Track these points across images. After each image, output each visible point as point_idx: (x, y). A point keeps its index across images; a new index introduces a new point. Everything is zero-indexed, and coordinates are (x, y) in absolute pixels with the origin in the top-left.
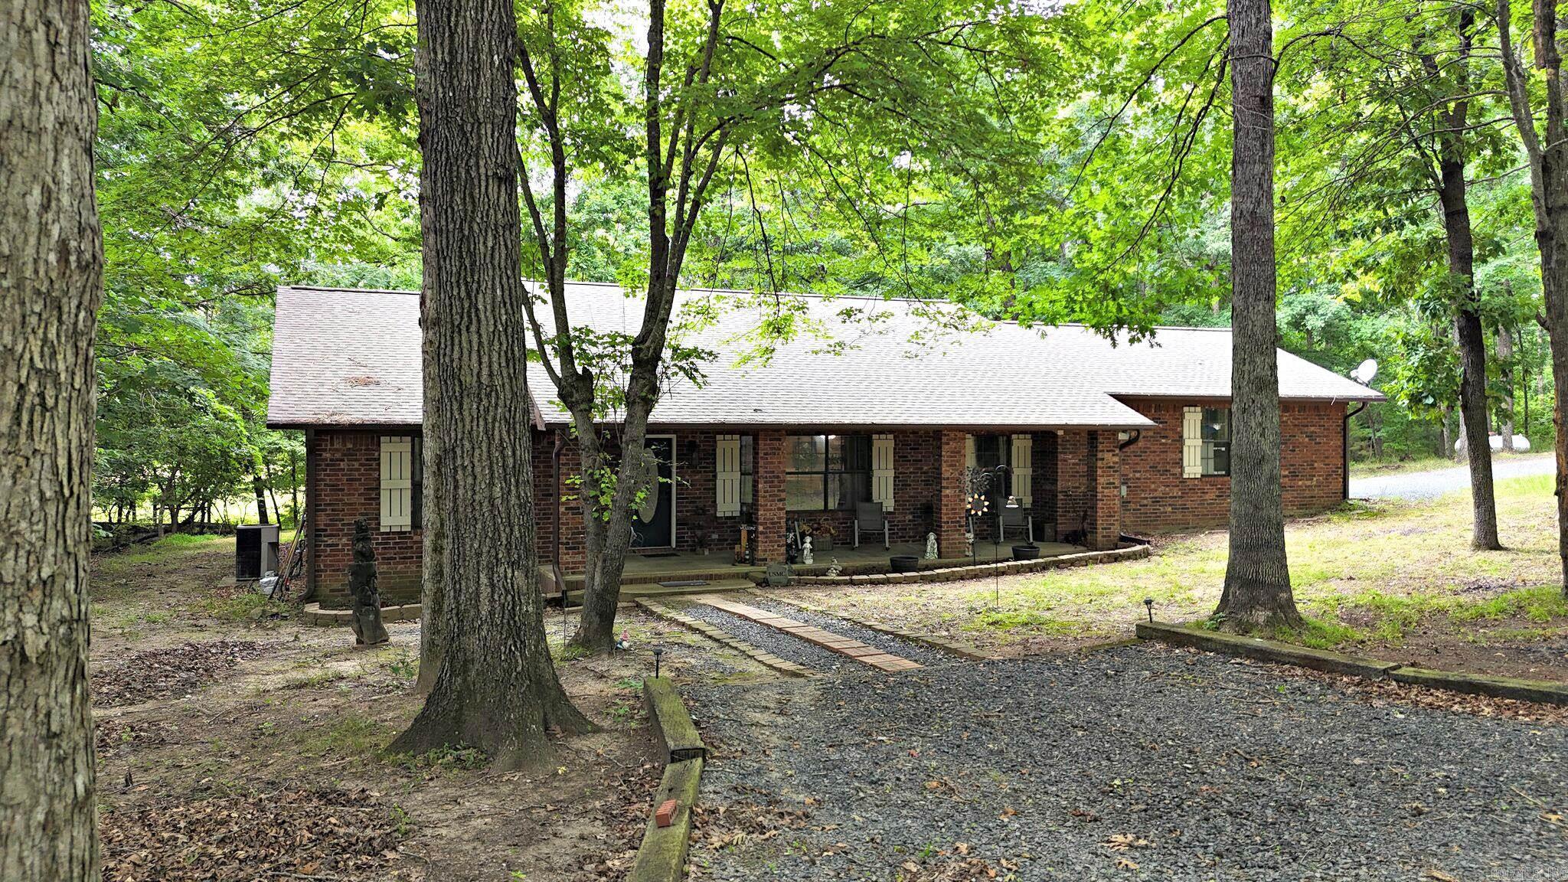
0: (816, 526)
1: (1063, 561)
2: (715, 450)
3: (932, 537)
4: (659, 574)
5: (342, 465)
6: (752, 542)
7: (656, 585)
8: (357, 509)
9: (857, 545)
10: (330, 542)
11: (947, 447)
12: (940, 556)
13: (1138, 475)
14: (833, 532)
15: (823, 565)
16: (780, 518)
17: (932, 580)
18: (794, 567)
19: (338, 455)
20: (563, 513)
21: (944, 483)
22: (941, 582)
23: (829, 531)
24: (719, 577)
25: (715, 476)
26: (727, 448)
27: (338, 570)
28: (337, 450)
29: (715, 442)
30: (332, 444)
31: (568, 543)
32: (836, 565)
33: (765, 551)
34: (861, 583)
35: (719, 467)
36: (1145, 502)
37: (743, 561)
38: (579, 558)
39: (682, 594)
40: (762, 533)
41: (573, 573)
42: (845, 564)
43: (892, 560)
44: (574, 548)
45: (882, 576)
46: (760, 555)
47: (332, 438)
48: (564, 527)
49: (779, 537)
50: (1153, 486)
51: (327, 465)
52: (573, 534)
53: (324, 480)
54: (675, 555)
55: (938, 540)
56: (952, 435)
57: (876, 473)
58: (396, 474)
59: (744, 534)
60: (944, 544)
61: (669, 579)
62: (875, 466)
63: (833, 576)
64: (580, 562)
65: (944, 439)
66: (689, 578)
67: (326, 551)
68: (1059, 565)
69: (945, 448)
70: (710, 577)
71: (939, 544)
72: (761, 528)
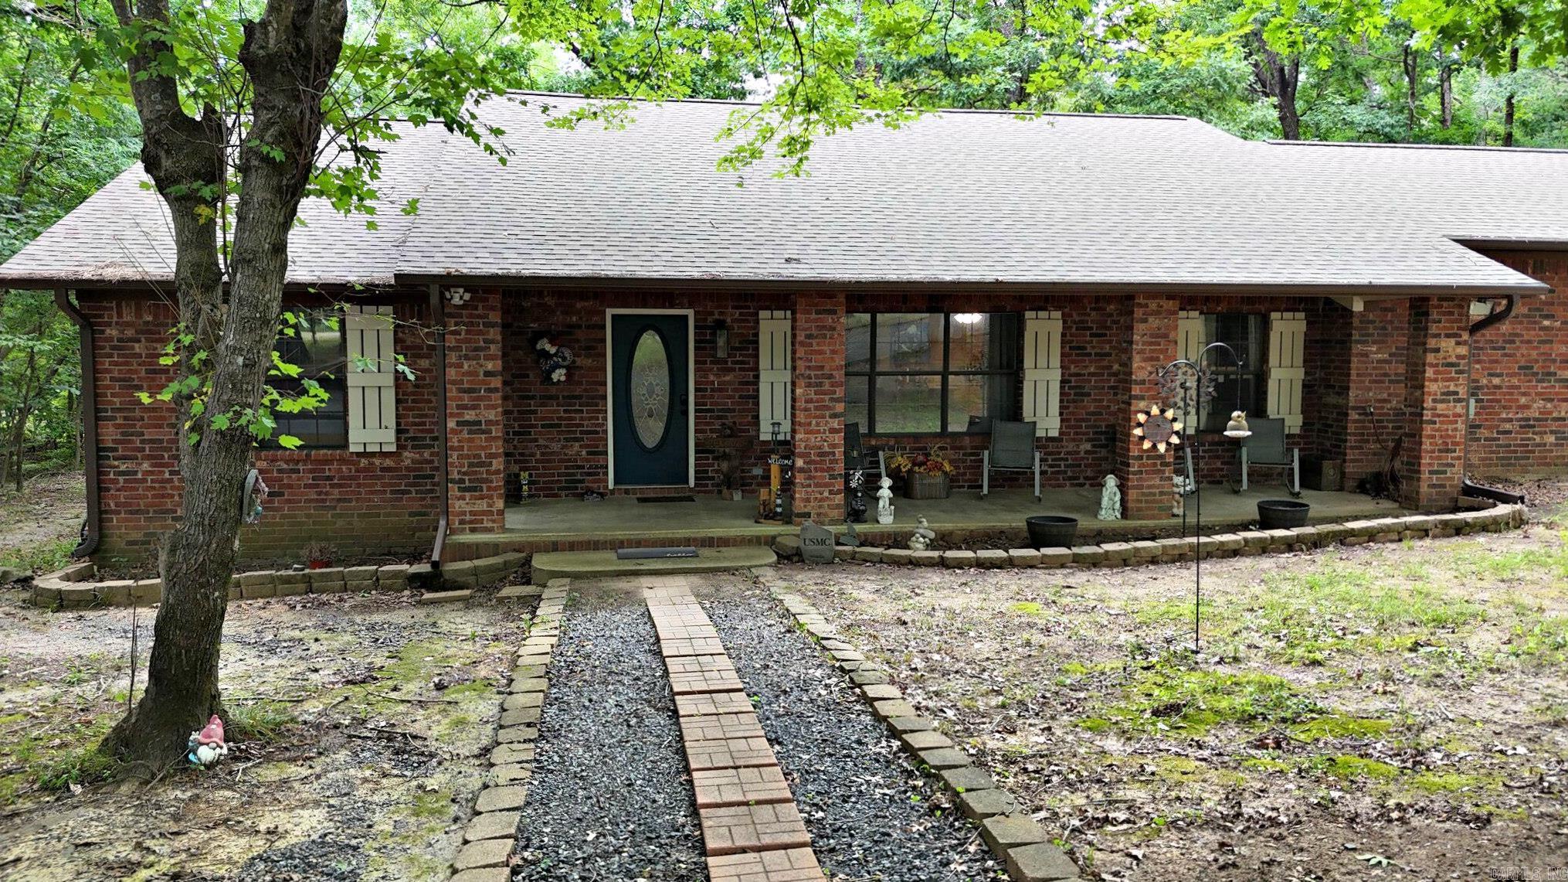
0: (921, 458)
2: (757, 335)
3: (1111, 481)
4: (619, 534)
5: (138, 348)
6: (787, 486)
7: (611, 555)
8: (164, 418)
9: (985, 490)
10: (123, 468)
11: (1142, 326)
12: (1125, 513)
13: (1496, 381)
14: (947, 467)
15: (907, 526)
16: (834, 446)
17: (1094, 563)
18: (859, 528)
19: (130, 333)
20: (453, 431)
21: (1136, 390)
22: (1111, 567)
23: (940, 467)
24: (724, 542)
25: (757, 377)
26: (773, 327)
27: (137, 512)
28: (128, 324)
29: (757, 322)
30: (120, 315)
31: (462, 481)
32: (924, 528)
33: (808, 500)
34: (960, 564)
35: (764, 362)
36: (1508, 426)
37: (770, 516)
38: (482, 505)
39: (637, 574)
40: (801, 470)
41: (473, 530)
42: (936, 525)
43: (1029, 523)
44: (474, 489)
45: (1000, 553)
46: (799, 506)
47: (119, 306)
48: (455, 455)
49: (833, 477)
50: (1523, 400)
51: (113, 348)
52: (471, 465)
53: (108, 371)
54: (691, 499)
55: (1122, 487)
56: (1153, 305)
57: (1030, 376)
59: (775, 471)
60: (1133, 494)
61: (639, 543)
62: (1028, 362)
63: (919, 550)
64: (484, 513)
65: (1138, 313)
66: (672, 542)
67: (117, 482)
68: (1344, 539)
69: (1140, 328)
70: (709, 542)
71: (1123, 494)
72: (800, 463)
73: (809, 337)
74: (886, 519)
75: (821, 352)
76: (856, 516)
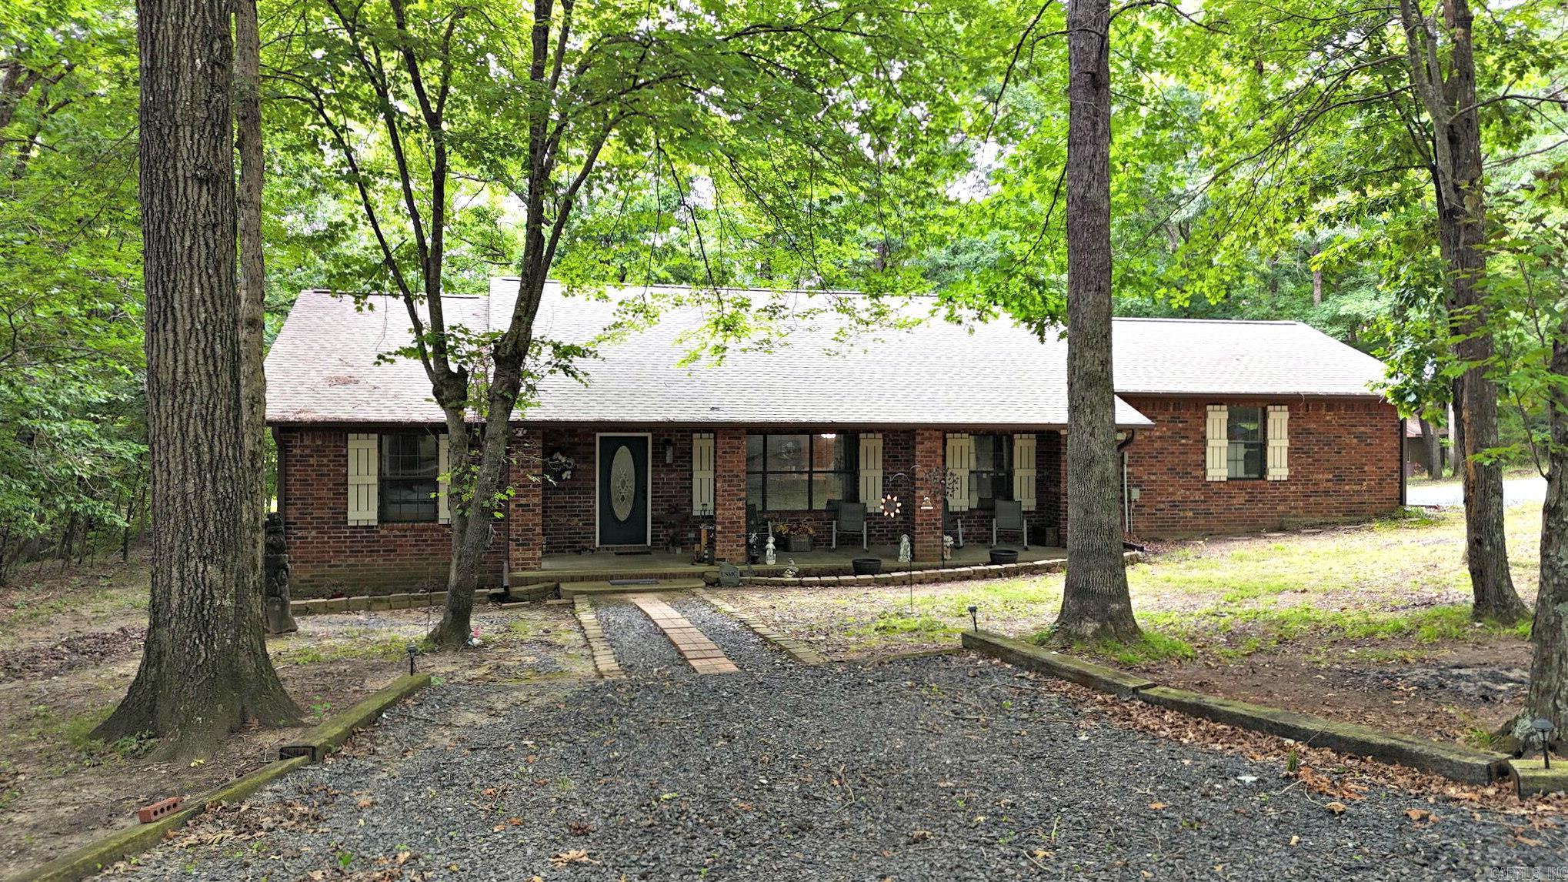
0: (795, 526)
1: (1037, 567)
2: (691, 449)
3: (905, 539)
4: (611, 571)
5: (312, 461)
6: (711, 543)
7: (606, 583)
8: (325, 504)
9: (834, 546)
10: (299, 535)
11: (921, 446)
12: (913, 559)
13: (1153, 477)
14: (811, 531)
15: (782, 566)
16: (740, 518)
17: (886, 583)
18: (754, 567)
19: (307, 452)
20: (513, 510)
21: (918, 484)
22: (895, 585)
23: (807, 532)
24: (674, 576)
25: (691, 475)
26: (702, 445)
27: (307, 562)
28: (306, 447)
29: (692, 440)
30: (302, 441)
31: (518, 540)
32: (793, 566)
33: (724, 550)
34: (811, 585)
35: (696, 466)
36: (1162, 506)
37: (701, 560)
38: (530, 554)
39: (624, 592)
40: (720, 532)
41: (524, 569)
42: (801, 565)
43: (854, 563)
44: (525, 545)
45: (834, 578)
46: (718, 554)
47: (302, 435)
48: (514, 524)
49: (739, 536)
50: (1171, 490)
51: (297, 461)
52: (523, 530)
53: (293, 475)
54: (649, 553)
55: (912, 542)
56: (927, 434)
57: (863, 474)
58: (363, 470)
59: (704, 533)
60: (918, 546)
61: (622, 577)
62: (862, 465)
63: (789, 578)
64: (531, 559)
65: (918, 439)
66: (642, 576)
67: (295, 543)
68: (1033, 571)
69: (919, 447)
70: (664, 576)
71: (912, 546)
72: (719, 528)
73: (724, 453)
74: (771, 562)
75: (733, 462)
76: (753, 560)
